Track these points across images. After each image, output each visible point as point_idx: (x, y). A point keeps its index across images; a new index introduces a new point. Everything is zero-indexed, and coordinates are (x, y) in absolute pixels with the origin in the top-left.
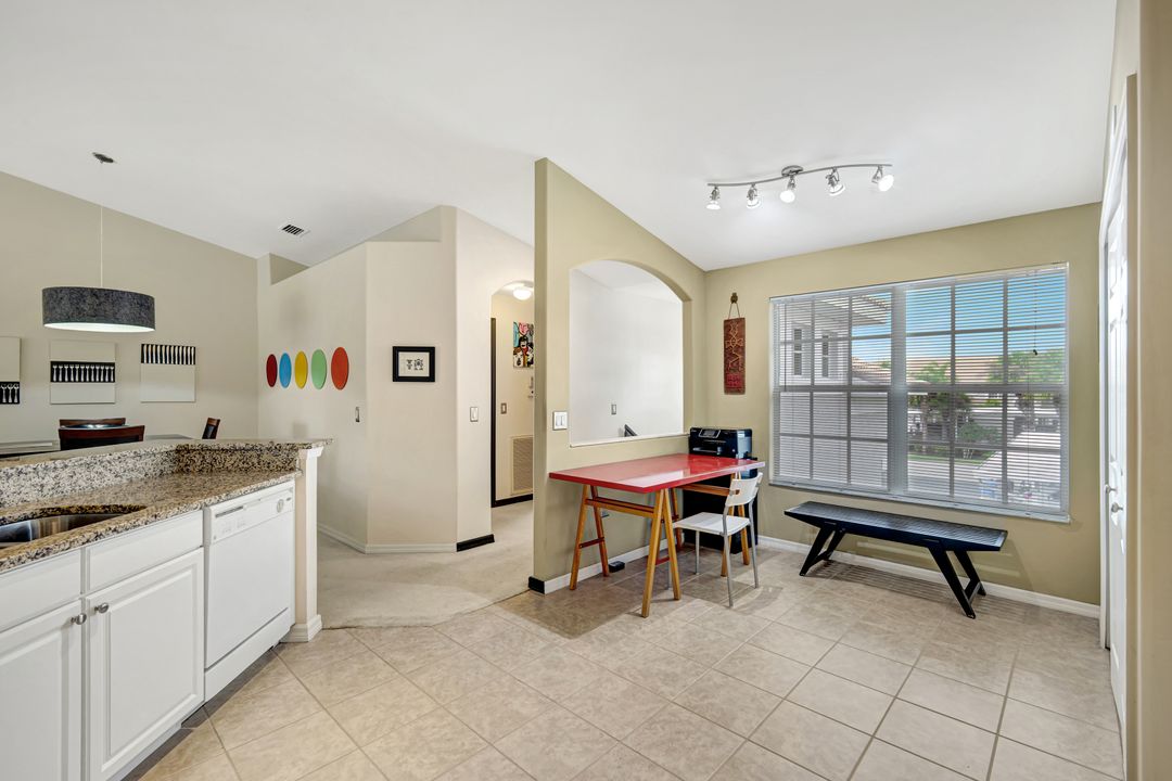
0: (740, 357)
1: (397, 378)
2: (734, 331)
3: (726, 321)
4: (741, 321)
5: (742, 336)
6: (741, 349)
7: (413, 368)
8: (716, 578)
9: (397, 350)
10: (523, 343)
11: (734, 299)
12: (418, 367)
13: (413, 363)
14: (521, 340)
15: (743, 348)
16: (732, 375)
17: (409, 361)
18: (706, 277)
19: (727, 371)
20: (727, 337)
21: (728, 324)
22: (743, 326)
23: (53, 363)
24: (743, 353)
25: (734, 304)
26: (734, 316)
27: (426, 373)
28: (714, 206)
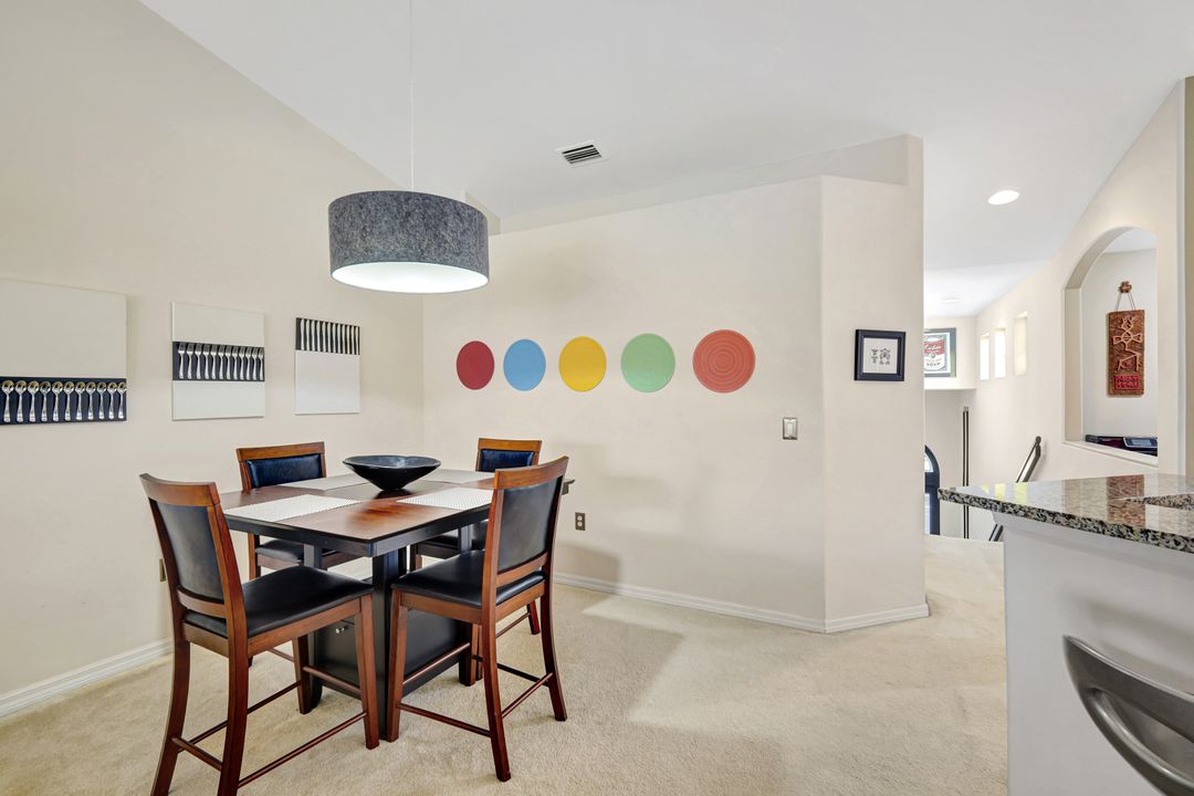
0: (1138, 354)
1: (859, 375)
2: (1126, 325)
3: (1110, 314)
4: (1137, 313)
5: (1139, 329)
6: (1138, 346)
7: (878, 360)
9: (860, 335)
11: (1125, 288)
12: (885, 360)
13: (878, 354)
15: (1142, 345)
16: (1125, 374)
17: (875, 351)
19: (1113, 369)
20: (1114, 332)
21: (1115, 320)
22: (1142, 319)
23: (177, 345)
24: (1141, 349)
25: (1125, 295)
26: (1125, 306)
27: (892, 369)
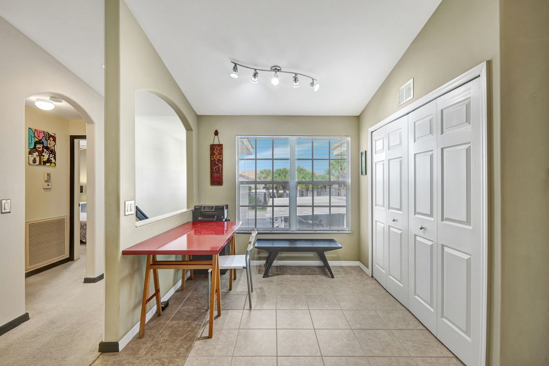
0: (220, 165)
2: (216, 151)
3: (211, 145)
4: (220, 146)
5: (221, 154)
6: (221, 161)
8: (227, 292)
10: (38, 146)
11: (216, 133)
14: (36, 143)
15: (222, 160)
16: (216, 175)
18: (200, 118)
19: (212, 172)
20: (212, 154)
21: (213, 147)
22: (222, 149)
24: (222, 163)
25: (216, 136)
26: (216, 142)
28: (234, 75)
